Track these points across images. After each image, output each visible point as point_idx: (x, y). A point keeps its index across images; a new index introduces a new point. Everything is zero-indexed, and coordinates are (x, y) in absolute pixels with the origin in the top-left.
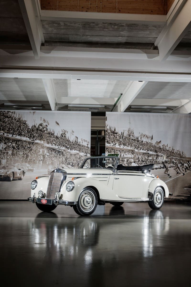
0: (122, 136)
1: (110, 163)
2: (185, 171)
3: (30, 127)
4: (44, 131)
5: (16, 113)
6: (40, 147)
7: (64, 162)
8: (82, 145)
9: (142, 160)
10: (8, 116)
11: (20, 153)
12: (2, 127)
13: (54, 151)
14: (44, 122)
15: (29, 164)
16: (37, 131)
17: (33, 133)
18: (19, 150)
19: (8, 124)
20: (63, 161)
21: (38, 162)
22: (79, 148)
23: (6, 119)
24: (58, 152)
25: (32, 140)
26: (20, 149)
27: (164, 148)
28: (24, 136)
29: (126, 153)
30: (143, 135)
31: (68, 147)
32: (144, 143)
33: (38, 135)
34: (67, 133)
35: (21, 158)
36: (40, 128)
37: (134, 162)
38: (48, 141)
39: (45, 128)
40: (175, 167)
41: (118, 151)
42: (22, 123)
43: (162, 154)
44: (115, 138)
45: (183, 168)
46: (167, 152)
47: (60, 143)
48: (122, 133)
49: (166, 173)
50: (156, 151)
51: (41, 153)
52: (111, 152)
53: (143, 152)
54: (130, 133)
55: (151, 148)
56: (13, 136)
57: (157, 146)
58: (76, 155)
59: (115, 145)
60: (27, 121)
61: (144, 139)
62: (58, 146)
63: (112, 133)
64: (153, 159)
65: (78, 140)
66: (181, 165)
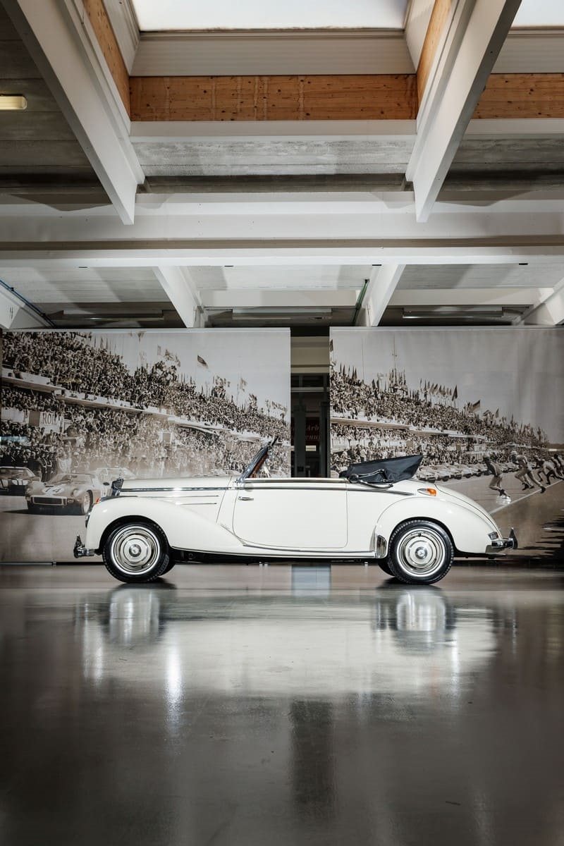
0: (375, 392)
1: (342, 463)
2: (545, 481)
3: (132, 374)
4: (168, 382)
5: (93, 338)
6: (157, 423)
7: (222, 463)
8: (268, 418)
9: (428, 453)
10: (72, 346)
11: (107, 440)
12: (60, 375)
13: (194, 433)
14: (168, 359)
15: (130, 469)
16: (150, 384)
17: (139, 388)
18: (102, 434)
19: (74, 367)
20: (218, 461)
21: (153, 463)
22: (259, 425)
23: (70, 355)
24: (206, 438)
25: (136, 407)
26: (107, 431)
27: (488, 420)
28: (117, 396)
29: (385, 435)
30: (430, 387)
31: (232, 422)
32: (433, 407)
33: (153, 392)
34: (229, 386)
35: (109, 455)
36: (157, 375)
38: (179, 407)
39: (170, 373)
40: (520, 472)
41: (365, 431)
42: (109, 363)
43: (483, 437)
44: (356, 395)
45: (542, 473)
46: (497, 431)
47: (210, 412)
48: (373, 382)
49: (496, 487)
50: (467, 430)
51: (161, 439)
52: (344, 434)
53: (431, 433)
54: (394, 383)
55: (454, 420)
56: (86, 397)
57: (470, 416)
58: (252, 443)
59: (355, 416)
60: (122, 357)
61: (433, 398)
62: (205, 422)
63: (347, 384)
64: (458, 451)
65: (257, 404)
66: (535, 465)
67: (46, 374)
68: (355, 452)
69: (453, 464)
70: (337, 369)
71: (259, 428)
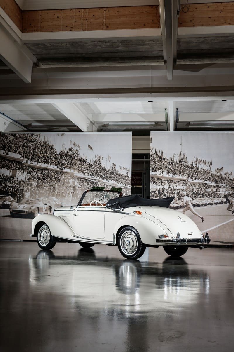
0: (172, 162)
1: (155, 197)
3: (58, 153)
4: (75, 157)
5: (41, 137)
6: (69, 176)
8: (121, 174)
9: (197, 192)
10: (31, 140)
11: (46, 184)
12: (26, 154)
13: (86, 181)
14: (75, 146)
15: (56, 198)
16: (66, 158)
17: (61, 160)
18: (44, 181)
19: (32, 150)
21: (67, 195)
22: (116, 178)
23: (30, 144)
24: (91, 184)
25: (60, 169)
26: (47, 179)
27: (227, 177)
28: (51, 164)
29: (176, 183)
30: (199, 160)
31: (104, 176)
32: (200, 170)
33: (68, 162)
34: (103, 159)
35: (47, 191)
36: (70, 154)
37: (187, 195)
38: (79, 169)
39: (76, 153)
41: (167, 181)
42: (48, 148)
43: (224, 185)
44: (162, 164)
46: (231, 182)
48: (171, 158)
49: (230, 209)
50: (216, 181)
51: (71, 184)
52: (157, 183)
53: (198, 183)
54: (181, 158)
55: (210, 176)
56: (37, 164)
57: (218, 175)
58: (113, 186)
59: (162, 174)
60: (54, 145)
61: (200, 166)
62: (91, 176)
63: (158, 159)
64: (211, 192)
65: (116, 168)
67: (20, 153)
68: (162, 191)
69: (209, 198)
70: (153, 151)
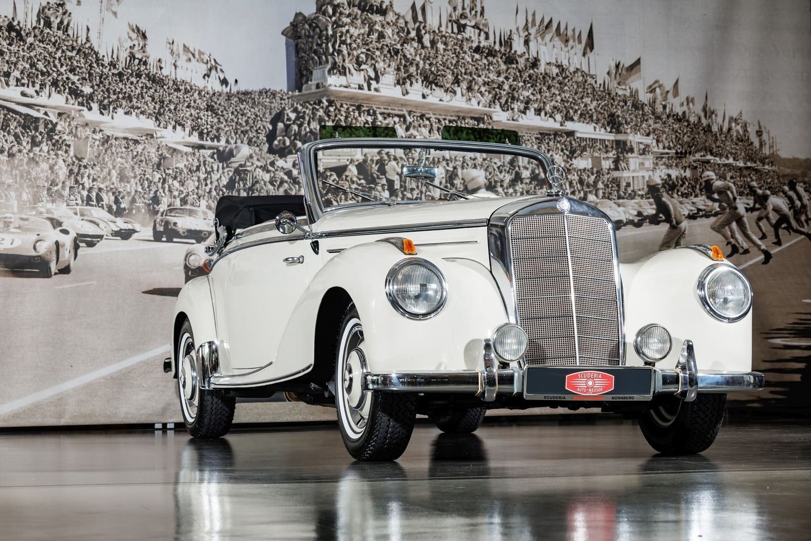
0: (418, 30)
2: (771, 238)
7: (63, 188)
8: (175, 82)
9: (533, 172)
20: (53, 183)
22: (153, 99)
24: (24, 127)
27: (658, 102)
30: (538, 23)
31: (87, 90)
32: (542, 68)
37: (490, 187)
40: (722, 218)
41: (396, 119)
43: (647, 140)
44: (374, 36)
45: (765, 221)
46: (676, 126)
47: (33, 65)
48: (413, 7)
50: (614, 123)
53: (539, 128)
54: (459, 11)
55: (587, 100)
57: (620, 93)
58: (136, 142)
59: (373, 83)
61: (543, 49)
62: (21, 89)
63: (356, 9)
64: (595, 170)
65: (148, 48)
66: (751, 202)
68: (375, 168)
71: (151, 106)
